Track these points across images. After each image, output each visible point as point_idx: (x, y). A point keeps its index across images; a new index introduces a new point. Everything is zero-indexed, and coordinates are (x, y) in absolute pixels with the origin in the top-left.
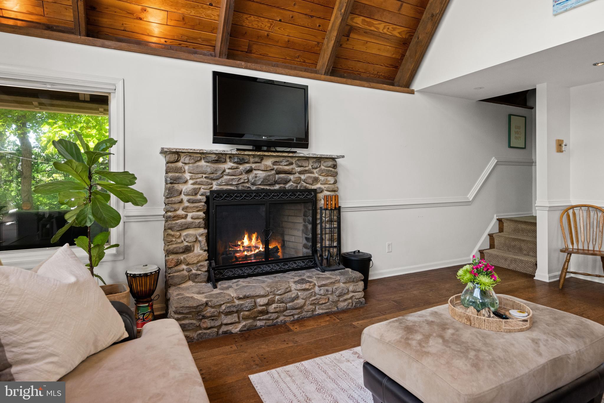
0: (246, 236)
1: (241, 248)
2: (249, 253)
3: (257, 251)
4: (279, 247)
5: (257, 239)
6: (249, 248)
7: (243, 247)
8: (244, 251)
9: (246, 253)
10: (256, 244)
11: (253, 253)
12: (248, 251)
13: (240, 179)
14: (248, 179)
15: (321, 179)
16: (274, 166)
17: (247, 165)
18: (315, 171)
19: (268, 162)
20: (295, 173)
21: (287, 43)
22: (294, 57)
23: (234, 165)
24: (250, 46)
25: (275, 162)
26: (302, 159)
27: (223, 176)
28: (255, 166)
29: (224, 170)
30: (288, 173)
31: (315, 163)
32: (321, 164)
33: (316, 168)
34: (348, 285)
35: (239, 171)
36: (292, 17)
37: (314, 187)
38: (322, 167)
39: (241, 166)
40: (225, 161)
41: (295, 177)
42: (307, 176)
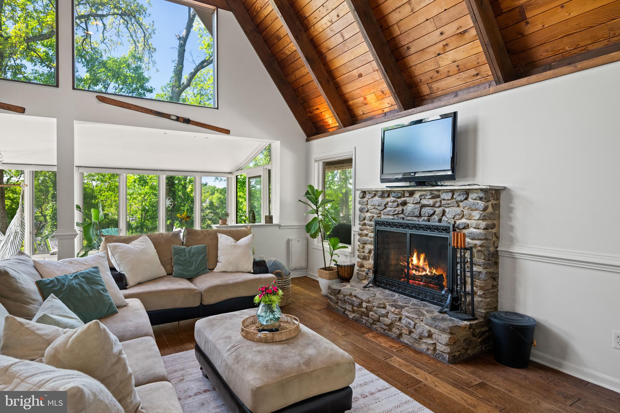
0: (415, 255)
1: (411, 266)
2: (417, 273)
3: (424, 273)
4: (444, 276)
5: (425, 260)
6: (417, 268)
7: (412, 264)
8: (413, 269)
9: (414, 272)
10: (423, 265)
12: (416, 270)
13: (395, 210)
14: (403, 210)
15: (465, 213)
16: (421, 199)
17: (403, 199)
18: (461, 204)
19: (417, 196)
20: (440, 206)
21: (457, 68)
22: (474, 76)
23: (394, 199)
24: (430, 88)
25: (421, 196)
26: (447, 191)
27: (386, 208)
28: (408, 199)
29: (387, 204)
30: (432, 206)
31: (459, 195)
32: (468, 196)
33: (461, 201)
34: (433, 330)
35: (396, 204)
36: (447, 45)
37: (458, 222)
38: (470, 199)
39: (399, 200)
40: (388, 196)
41: (439, 211)
42: (450, 209)
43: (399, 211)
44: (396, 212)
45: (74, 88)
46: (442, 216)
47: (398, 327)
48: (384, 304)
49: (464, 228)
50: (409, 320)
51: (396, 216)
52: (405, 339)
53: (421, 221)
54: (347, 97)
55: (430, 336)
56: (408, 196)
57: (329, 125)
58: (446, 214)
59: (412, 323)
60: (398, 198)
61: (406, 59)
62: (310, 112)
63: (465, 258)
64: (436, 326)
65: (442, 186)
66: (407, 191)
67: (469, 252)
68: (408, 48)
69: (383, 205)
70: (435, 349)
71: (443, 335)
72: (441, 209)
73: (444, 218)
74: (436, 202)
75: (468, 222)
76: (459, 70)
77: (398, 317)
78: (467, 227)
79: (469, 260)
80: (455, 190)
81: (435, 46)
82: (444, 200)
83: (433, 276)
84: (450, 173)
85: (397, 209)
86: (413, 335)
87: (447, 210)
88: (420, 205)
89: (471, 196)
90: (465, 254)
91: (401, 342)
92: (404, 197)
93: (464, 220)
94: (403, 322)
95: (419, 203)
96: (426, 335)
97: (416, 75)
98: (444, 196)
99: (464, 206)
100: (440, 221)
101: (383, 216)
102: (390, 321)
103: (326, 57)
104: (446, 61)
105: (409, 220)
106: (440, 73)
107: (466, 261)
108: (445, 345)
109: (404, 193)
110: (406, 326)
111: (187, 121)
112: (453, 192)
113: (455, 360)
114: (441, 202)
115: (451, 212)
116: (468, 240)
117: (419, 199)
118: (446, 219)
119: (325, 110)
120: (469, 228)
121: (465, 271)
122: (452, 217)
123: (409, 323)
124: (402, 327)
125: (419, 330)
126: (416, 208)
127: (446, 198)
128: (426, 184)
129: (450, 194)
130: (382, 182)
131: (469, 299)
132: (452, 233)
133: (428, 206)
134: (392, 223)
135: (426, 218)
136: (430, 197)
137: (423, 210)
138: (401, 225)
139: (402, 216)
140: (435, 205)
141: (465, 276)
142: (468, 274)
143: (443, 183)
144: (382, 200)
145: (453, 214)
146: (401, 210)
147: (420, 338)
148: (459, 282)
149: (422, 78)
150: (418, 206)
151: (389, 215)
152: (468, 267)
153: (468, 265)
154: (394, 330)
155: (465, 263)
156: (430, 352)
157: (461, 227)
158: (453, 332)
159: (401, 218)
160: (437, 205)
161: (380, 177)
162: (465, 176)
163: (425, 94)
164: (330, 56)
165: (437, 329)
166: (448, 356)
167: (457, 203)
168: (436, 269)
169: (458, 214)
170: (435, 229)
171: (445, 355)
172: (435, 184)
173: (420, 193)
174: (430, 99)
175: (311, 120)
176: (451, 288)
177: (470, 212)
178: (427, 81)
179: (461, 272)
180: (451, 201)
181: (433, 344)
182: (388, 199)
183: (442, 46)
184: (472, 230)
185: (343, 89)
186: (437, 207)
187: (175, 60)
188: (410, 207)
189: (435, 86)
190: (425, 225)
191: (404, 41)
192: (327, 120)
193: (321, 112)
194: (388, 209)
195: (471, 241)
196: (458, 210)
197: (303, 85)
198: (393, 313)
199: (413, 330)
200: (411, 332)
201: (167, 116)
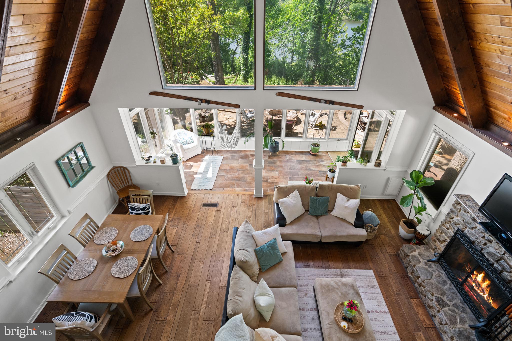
1: (474, 278)
2: (476, 288)
7: (475, 278)
8: (474, 282)
9: (474, 285)
10: (485, 288)
11: (479, 291)
13: (479, 239)
14: (485, 244)
17: (491, 238)
23: (482, 230)
27: (472, 229)
28: (494, 242)
29: (475, 228)
30: (510, 267)
35: (482, 235)
39: (486, 235)
69: (471, 226)
83: (488, 303)
88: (501, 256)
101: (466, 231)
111: (332, 103)
117: (503, 253)
123: (442, 320)
133: (508, 264)
135: (500, 268)
137: (502, 262)
139: (482, 246)
144: (472, 222)
146: (483, 242)
150: (499, 255)
151: (472, 236)
182: (478, 226)
188: (492, 249)
194: (474, 232)
201: (319, 100)
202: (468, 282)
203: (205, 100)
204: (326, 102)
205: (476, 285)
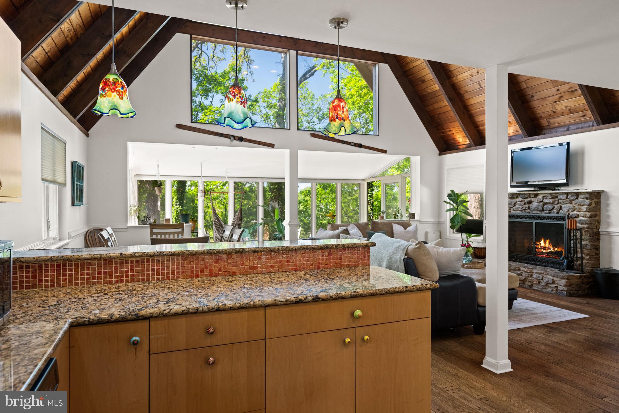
0: (542, 241)
1: (540, 247)
2: (544, 251)
3: (549, 251)
4: (563, 251)
5: (549, 243)
6: (544, 248)
7: (540, 246)
8: (541, 249)
9: (542, 250)
10: (548, 246)
11: (547, 251)
13: (523, 207)
14: (529, 207)
15: (576, 208)
16: (543, 199)
17: (529, 199)
18: (573, 202)
19: (540, 197)
20: (558, 204)
21: (569, 111)
22: (581, 116)
23: (521, 199)
24: (549, 122)
25: (543, 197)
26: (563, 194)
27: (515, 205)
28: (533, 199)
29: (516, 202)
30: (552, 204)
31: (572, 196)
32: (578, 197)
33: (573, 200)
34: (555, 279)
35: (523, 203)
36: (562, 97)
37: (571, 214)
38: (579, 199)
39: (525, 200)
40: (517, 197)
41: (557, 207)
42: (566, 206)
43: (526, 208)
44: (524, 208)
45: (298, 129)
46: (560, 210)
47: (530, 280)
48: (519, 267)
49: (576, 217)
50: (539, 275)
51: (524, 211)
52: (535, 287)
53: (543, 214)
54: (479, 124)
55: (553, 282)
56: (533, 197)
57: (459, 143)
58: (563, 209)
59: (541, 276)
60: (525, 199)
61: (530, 103)
62: (443, 133)
63: (576, 236)
64: (558, 276)
65: (559, 190)
66: (533, 194)
67: (579, 231)
68: (532, 96)
69: (513, 204)
70: (557, 290)
71: (562, 280)
72: (558, 205)
73: (561, 211)
74: (555, 201)
75: (578, 213)
76: (570, 112)
77: (530, 274)
78: (577, 216)
79: (579, 237)
80: (569, 193)
81: (553, 97)
82: (560, 199)
83: (556, 252)
84: (565, 181)
85: (525, 206)
86: (542, 284)
87: (563, 206)
88: (543, 203)
89: (580, 197)
90: (576, 234)
91: (533, 289)
92: (530, 197)
93: (575, 212)
94: (534, 276)
95: (542, 201)
96: (551, 282)
97: (538, 113)
98: (560, 197)
99: (576, 203)
100: (558, 213)
101: (512, 211)
102: (524, 278)
103: (463, 97)
104: (561, 106)
105: (535, 213)
106: (556, 113)
107: (577, 238)
108: (564, 286)
109: (530, 195)
110: (536, 279)
111: (360, 146)
112: (567, 194)
113: (570, 294)
114: (558, 200)
115: (566, 207)
116: (578, 225)
117: (542, 199)
118: (563, 212)
119: (457, 132)
120: (579, 217)
121: (576, 244)
122: (567, 210)
123: (539, 277)
124: (533, 280)
125: (546, 280)
126: (539, 205)
127: (562, 198)
128: (547, 189)
129: (565, 196)
130: (511, 187)
131: (579, 262)
132: (567, 220)
133: (549, 203)
134: (521, 216)
135: (547, 212)
136: (550, 197)
137: (545, 206)
138: (528, 217)
139: (528, 211)
140: (554, 203)
141: (576, 248)
142: (579, 246)
143: (559, 188)
144: (512, 200)
145: (568, 208)
146: (527, 207)
147: (546, 285)
148: (572, 252)
149: (542, 115)
150: (541, 204)
151: (518, 210)
152: (578, 242)
153: (579, 240)
154: (527, 283)
155: (577, 239)
156: (554, 292)
157: (573, 217)
158: (569, 278)
159: (528, 212)
160: (556, 203)
161: (510, 184)
162: (576, 183)
163: (544, 125)
164: (466, 96)
165: (558, 278)
166: (566, 292)
167: (570, 201)
168: (558, 248)
169: (571, 208)
170: (554, 218)
171: (564, 292)
172: (553, 189)
173: (542, 195)
174: (548, 129)
175: (442, 138)
176: (567, 256)
177: (579, 207)
178: (547, 117)
179: (574, 245)
180: (566, 200)
181: (556, 287)
182: (517, 200)
183: (558, 98)
184: (581, 218)
185: (476, 118)
186: (555, 204)
187: (280, 74)
188: (535, 204)
189: (552, 121)
190: (547, 216)
191: (529, 92)
192: (458, 139)
193: (453, 134)
194: (517, 206)
195: (580, 225)
196: (571, 206)
197: (439, 114)
198: (526, 272)
199: (541, 281)
200: (539, 282)
201: (349, 143)
202: (538, 252)
203: (237, 136)
204: (356, 145)
205: (543, 249)
